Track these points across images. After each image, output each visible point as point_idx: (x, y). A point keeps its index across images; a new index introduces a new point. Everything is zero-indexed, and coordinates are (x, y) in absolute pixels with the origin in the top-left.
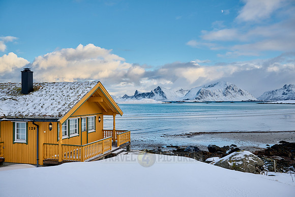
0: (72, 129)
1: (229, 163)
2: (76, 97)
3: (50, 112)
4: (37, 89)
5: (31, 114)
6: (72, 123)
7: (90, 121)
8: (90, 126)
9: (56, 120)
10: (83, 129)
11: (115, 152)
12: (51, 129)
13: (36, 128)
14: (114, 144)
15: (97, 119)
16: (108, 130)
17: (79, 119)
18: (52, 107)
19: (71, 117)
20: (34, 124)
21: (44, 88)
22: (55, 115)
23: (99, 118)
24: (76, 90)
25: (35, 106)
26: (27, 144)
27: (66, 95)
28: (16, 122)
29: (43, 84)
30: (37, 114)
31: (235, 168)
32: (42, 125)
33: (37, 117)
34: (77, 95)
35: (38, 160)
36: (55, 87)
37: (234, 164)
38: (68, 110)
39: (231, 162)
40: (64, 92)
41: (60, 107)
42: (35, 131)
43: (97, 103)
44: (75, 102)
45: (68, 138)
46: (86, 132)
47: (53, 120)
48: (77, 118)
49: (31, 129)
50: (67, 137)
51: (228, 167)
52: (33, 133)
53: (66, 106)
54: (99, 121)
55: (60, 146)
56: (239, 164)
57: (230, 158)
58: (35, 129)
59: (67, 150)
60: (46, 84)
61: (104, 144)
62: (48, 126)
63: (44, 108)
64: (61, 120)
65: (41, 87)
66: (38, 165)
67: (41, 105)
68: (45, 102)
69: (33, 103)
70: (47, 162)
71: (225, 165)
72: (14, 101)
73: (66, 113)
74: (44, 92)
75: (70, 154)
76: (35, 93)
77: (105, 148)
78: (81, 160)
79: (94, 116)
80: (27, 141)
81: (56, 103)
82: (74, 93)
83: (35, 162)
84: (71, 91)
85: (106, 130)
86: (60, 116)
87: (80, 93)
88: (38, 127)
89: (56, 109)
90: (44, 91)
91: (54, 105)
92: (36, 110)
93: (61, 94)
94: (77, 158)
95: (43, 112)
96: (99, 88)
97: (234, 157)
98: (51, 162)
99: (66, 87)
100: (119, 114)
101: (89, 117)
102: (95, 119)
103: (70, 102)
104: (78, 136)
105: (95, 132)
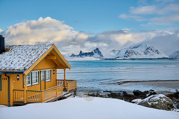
0: (34, 79)
1: (149, 103)
2: (36, 56)
3: (18, 67)
4: (7, 50)
5: (3, 69)
6: (34, 75)
7: (47, 73)
8: (47, 77)
9: (22, 73)
10: (42, 79)
11: (66, 96)
12: (18, 79)
13: (8, 79)
14: (65, 90)
15: (52, 72)
16: (60, 80)
17: (39, 72)
18: (19, 63)
19: (33, 70)
20: (6, 75)
21: (13, 50)
22: (21, 69)
23: (54, 71)
24: (36, 51)
25: (6, 62)
26: (1, 90)
27: (29, 54)
29: (12, 46)
30: (8, 68)
31: (153, 106)
32: (12, 77)
33: (8, 70)
34: (37, 54)
35: (9, 102)
36: (21, 49)
37: (152, 104)
38: (30, 65)
39: (150, 102)
40: (28, 52)
41: (25, 63)
42: (7, 81)
43: (52, 61)
44: (36, 59)
46: (44, 81)
47: (20, 73)
48: (37, 71)
49: (4, 79)
50: (30, 85)
51: (147, 106)
52: (5, 82)
53: (29, 62)
54: (54, 73)
55: (25, 91)
56: (155, 104)
57: (149, 99)
58: (6, 79)
59: (30, 94)
60: (14, 46)
61: (57, 90)
62: (16, 77)
63: (13, 64)
64: (26, 73)
65: (11, 49)
66: (9, 106)
67: (11, 62)
68: (14, 59)
69: (5, 61)
70: (15, 103)
71: (145, 104)
73: (29, 68)
74: (13, 53)
75: (32, 97)
76: (6, 53)
77: (58, 93)
78: (41, 102)
79: (50, 70)
80: (1, 88)
81: (21, 60)
82: (35, 53)
83: (7, 103)
84: (33, 51)
85: (59, 80)
86: (25, 69)
87: (39, 53)
88: (9, 78)
89: (22, 65)
91: (20, 62)
92: (7, 66)
93: (25, 54)
94: (38, 100)
95: (12, 66)
96: (53, 50)
97: (152, 98)
98: (18, 104)
99: (29, 48)
100: (68, 68)
101: (46, 70)
102: (51, 72)
103: (32, 60)
104: (39, 84)
105: (51, 81)
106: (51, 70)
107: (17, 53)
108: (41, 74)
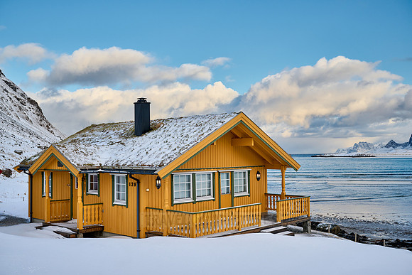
0: (200, 189)
4: (156, 128)
5: (129, 163)
6: (201, 180)
7: (238, 178)
8: (238, 185)
10: (224, 190)
13: (137, 184)
15: (253, 175)
16: (274, 195)
17: (214, 173)
18: (159, 152)
20: (131, 177)
21: (164, 127)
22: (155, 164)
23: (258, 173)
24: (202, 127)
25: (140, 152)
26: (127, 206)
27: (185, 135)
28: (116, 175)
29: (167, 120)
30: (136, 163)
32: (144, 180)
33: (135, 167)
34: (200, 134)
36: (178, 124)
40: (186, 130)
41: (168, 152)
42: (135, 188)
44: (191, 145)
45: (193, 203)
46: (229, 196)
48: (211, 172)
49: (131, 184)
50: (191, 200)
52: (133, 190)
54: (258, 179)
55: (165, 212)
60: (171, 120)
62: (154, 182)
63: (148, 155)
64: (161, 173)
65: (162, 126)
67: (147, 150)
68: (156, 145)
69: (141, 148)
72: (121, 145)
73: (171, 161)
74: (160, 133)
76: (150, 134)
77: (246, 222)
78: (191, 236)
79: (246, 170)
80: (127, 203)
81: (166, 146)
82: (197, 132)
84: (196, 128)
85: (271, 195)
86: (161, 165)
87: (205, 131)
88: (138, 182)
89: (162, 156)
90: (162, 131)
91: (162, 150)
92: (138, 158)
93: (179, 134)
94: (186, 232)
95: (145, 159)
96: (241, 123)
99: (192, 123)
100: (292, 167)
101: (235, 170)
102: (249, 175)
103: (184, 145)
104: (213, 200)
105: (249, 196)
106: (249, 171)
107: (167, 133)
108: (219, 178)
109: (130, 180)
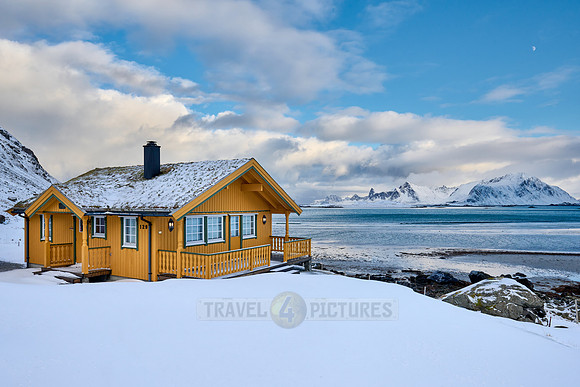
0: (213, 231)
1: (470, 298)
2: (210, 181)
4: (166, 171)
5: (140, 205)
6: (212, 223)
7: (247, 220)
8: (247, 228)
10: (233, 233)
12: (171, 229)
13: (148, 226)
15: (260, 220)
16: (278, 237)
17: (224, 217)
18: (172, 195)
19: (190, 213)
20: (142, 219)
21: (175, 171)
22: (169, 206)
23: (264, 217)
24: (215, 171)
26: (137, 249)
27: (198, 178)
28: (125, 218)
29: (177, 165)
30: (148, 205)
31: (482, 308)
32: (156, 222)
34: (213, 178)
35: (150, 274)
36: (190, 169)
37: (480, 301)
38: (190, 199)
39: (473, 297)
40: (199, 174)
41: (182, 194)
42: (147, 230)
43: (257, 193)
44: (206, 188)
45: (204, 245)
46: (238, 238)
48: (222, 216)
49: (142, 227)
50: (202, 242)
51: (468, 306)
52: (144, 233)
53: (192, 193)
54: (264, 223)
55: (179, 253)
56: (488, 301)
57: (474, 289)
58: (146, 228)
59: (187, 261)
62: (166, 224)
63: (161, 197)
64: (176, 214)
65: (172, 170)
66: (150, 280)
67: (159, 193)
68: (167, 188)
69: (151, 191)
71: (461, 302)
72: (130, 188)
73: (185, 203)
74: (171, 176)
76: (161, 177)
77: (257, 262)
79: (254, 214)
80: (137, 245)
81: (179, 189)
82: (210, 175)
83: (147, 277)
84: (209, 172)
85: (275, 237)
86: (176, 207)
88: (150, 224)
89: (176, 198)
90: (173, 174)
91: (175, 193)
92: (150, 200)
93: (192, 178)
94: (202, 273)
95: (157, 201)
96: (252, 169)
97: (481, 288)
99: (204, 167)
100: (295, 212)
101: (244, 215)
102: (256, 219)
103: (198, 188)
104: (224, 242)
105: (256, 238)
106: (256, 215)
107: (179, 177)
108: (229, 221)
109: (141, 223)
